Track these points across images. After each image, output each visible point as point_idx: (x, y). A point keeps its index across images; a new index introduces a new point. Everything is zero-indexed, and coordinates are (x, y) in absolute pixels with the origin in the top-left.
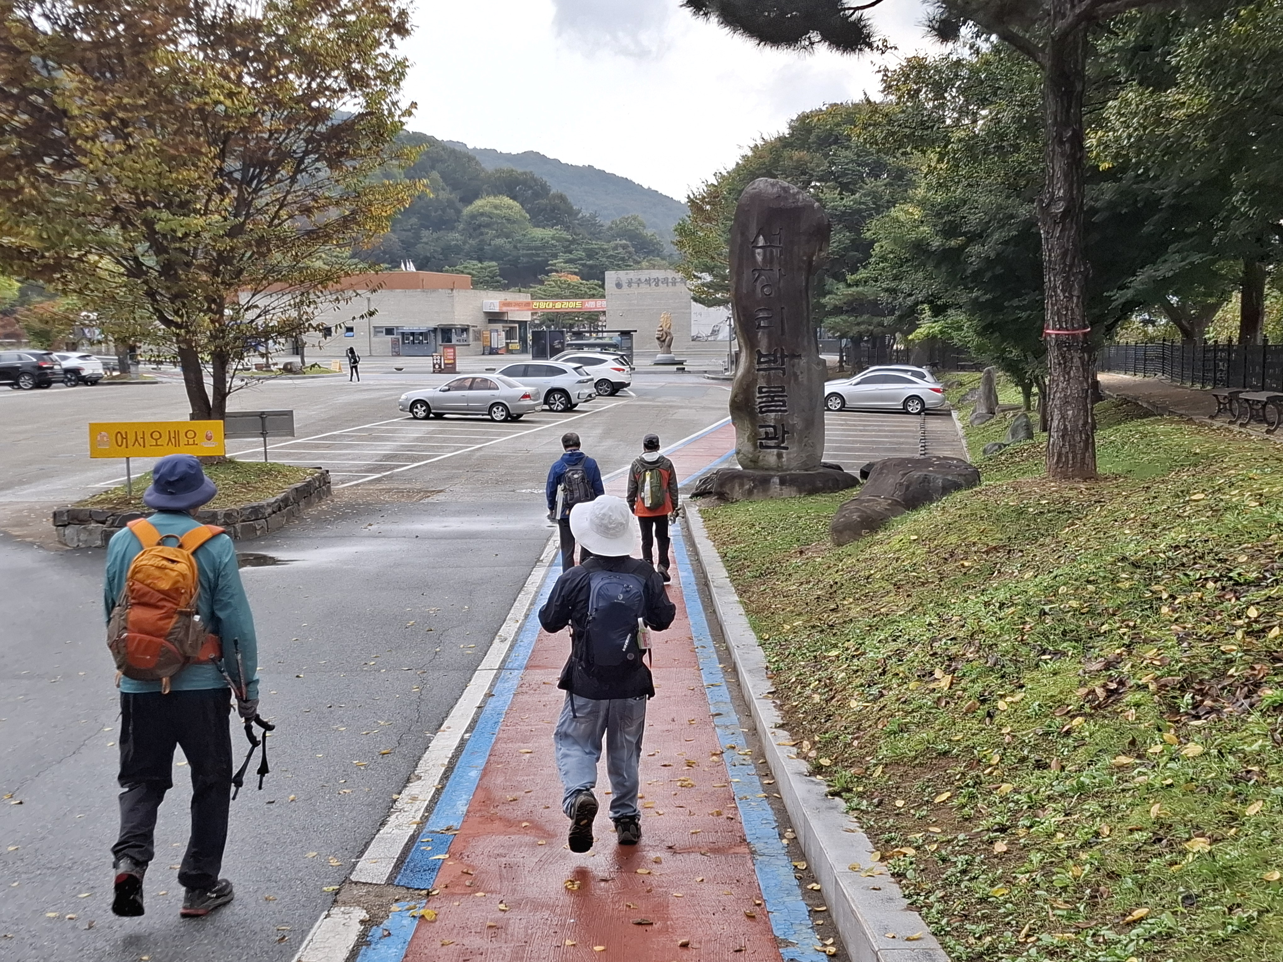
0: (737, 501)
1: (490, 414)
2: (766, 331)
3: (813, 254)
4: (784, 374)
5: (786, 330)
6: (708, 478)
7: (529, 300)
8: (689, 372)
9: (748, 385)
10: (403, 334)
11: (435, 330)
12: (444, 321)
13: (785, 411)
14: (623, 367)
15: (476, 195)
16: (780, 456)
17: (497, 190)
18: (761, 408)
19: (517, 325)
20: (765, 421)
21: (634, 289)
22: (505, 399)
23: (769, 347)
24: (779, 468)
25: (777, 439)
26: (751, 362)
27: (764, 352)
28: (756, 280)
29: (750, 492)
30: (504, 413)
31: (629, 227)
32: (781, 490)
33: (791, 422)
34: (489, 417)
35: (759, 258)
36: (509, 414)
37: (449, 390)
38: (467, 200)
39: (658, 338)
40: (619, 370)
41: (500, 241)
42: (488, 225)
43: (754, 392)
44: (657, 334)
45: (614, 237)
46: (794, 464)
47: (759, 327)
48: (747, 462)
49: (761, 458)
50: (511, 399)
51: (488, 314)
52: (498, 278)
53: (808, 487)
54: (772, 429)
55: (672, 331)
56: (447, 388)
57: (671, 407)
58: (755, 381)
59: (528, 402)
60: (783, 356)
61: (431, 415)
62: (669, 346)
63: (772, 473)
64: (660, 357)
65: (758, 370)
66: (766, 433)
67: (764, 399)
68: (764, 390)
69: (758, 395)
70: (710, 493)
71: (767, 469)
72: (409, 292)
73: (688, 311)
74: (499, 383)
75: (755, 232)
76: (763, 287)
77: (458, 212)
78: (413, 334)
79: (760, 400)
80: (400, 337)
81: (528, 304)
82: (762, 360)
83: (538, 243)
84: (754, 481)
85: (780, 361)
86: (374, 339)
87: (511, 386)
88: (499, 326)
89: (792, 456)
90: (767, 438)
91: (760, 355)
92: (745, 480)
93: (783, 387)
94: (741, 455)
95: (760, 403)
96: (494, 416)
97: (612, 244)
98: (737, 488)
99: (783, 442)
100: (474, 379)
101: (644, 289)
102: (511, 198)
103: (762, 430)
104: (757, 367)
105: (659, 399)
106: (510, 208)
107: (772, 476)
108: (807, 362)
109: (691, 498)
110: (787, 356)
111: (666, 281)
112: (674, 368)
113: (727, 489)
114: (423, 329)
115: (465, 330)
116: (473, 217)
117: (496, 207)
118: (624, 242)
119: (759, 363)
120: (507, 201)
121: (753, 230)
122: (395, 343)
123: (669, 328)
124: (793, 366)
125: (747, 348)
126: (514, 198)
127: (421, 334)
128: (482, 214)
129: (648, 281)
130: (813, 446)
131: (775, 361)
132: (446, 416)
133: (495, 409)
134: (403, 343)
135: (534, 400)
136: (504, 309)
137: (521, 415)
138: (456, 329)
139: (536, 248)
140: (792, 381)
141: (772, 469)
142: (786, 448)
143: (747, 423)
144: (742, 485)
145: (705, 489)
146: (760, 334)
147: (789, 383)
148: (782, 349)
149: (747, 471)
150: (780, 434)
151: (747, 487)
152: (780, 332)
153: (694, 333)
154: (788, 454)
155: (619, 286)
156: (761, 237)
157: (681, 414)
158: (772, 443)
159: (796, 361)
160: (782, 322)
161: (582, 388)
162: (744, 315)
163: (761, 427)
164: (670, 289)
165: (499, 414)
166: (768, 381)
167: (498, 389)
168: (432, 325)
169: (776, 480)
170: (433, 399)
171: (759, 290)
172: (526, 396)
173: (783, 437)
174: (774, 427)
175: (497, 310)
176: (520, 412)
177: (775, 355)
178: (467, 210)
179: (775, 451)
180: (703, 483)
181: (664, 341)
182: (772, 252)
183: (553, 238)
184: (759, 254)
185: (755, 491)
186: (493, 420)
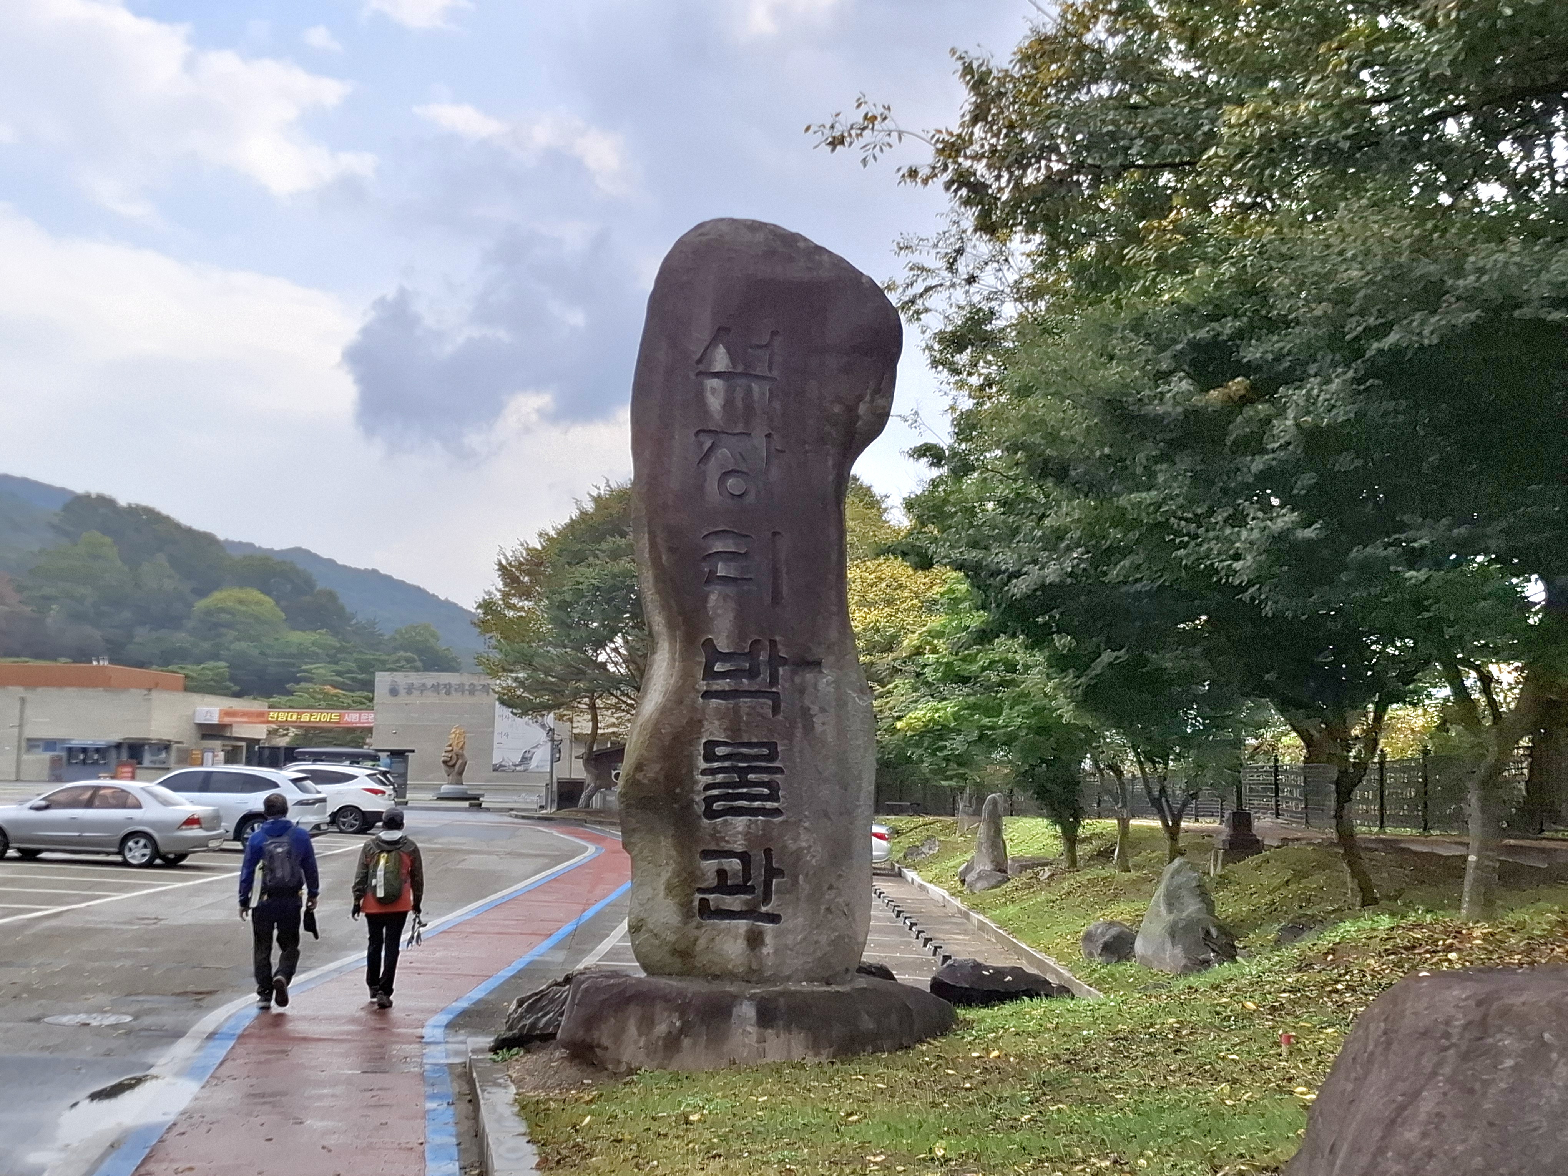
0: (631, 1071)
1: (120, 852)
2: (731, 590)
3: (860, 398)
4: (776, 709)
5: (785, 590)
6: (541, 995)
7: (266, 709)
8: (488, 810)
9: (676, 738)
10: (70, 750)
11: (118, 746)
12: (134, 733)
13: (777, 812)
14: (382, 788)
15: (216, 586)
16: (755, 940)
17: (243, 582)
18: (709, 800)
19: (244, 744)
20: (718, 840)
21: (416, 699)
22: (152, 824)
23: (740, 632)
24: (752, 975)
25: (750, 890)
26: (686, 675)
27: (723, 645)
28: (705, 458)
29: (672, 1044)
30: (148, 851)
31: (418, 638)
32: (762, 1040)
33: (792, 846)
34: (119, 858)
35: (715, 404)
36: (156, 853)
37: (47, 807)
38: (202, 593)
39: (445, 762)
40: (375, 792)
41: (243, 645)
42: (229, 626)
43: (691, 758)
44: (443, 756)
45: (396, 649)
46: (795, 963)
47: (711, 578)
48: (660, 956)
49: (702, 943)
50: (163, 825)
51: (200, 726)
52: (228, 683)
53: (838, 1031)
54: (735, 864)
55: (465, 753)
56: (43, 803)
57: (458, 851)
58: (695, 725)
59: (195, 832)
60: (775, 661)
61: (11, 853)
62: (461, 773)
63: (732, 989)
64: (446, 788)
65: (707, 695)
66: (721, 873)
67: (720, 777)
68: (720, 751)
69: (703, 765)
70: (547, 1038)
71: (716, 977)
72: (90, 692)
73: (490, 729)
74: (143, 798)
75: (706, 336)
76: (727, 474)
77: (190, 606)
78: (84, 750)
79: (709, 779)
80: (64, 754)
81: (261, 714)
82: (718, 667)
83: (294, 650)
84: (683, 1009)
85: (765, 675)
86: (25, 757)
87: (166, 803)
88: (217, 744)
89: (790, 940)
90: (723, 885)
91: (714, 655)
92: (659, 1006)
93: (772, 746)
94: (643, 936)
95: (708, 787)
96: (128, 855)
97: (394, 657)
98: (632, 1029)
99: (766, 899)
100: (98, 788)
101: (431, 698)
102: (262, 592)
103: (710, 866)
104: (703, 686)
105: (440, 840)
106: (259, 603)
107: (735, 999)
108: (837, 682)
109: (494, 1050)
110: (784, 661)
111: (461, 688)
112: (466, 804)
113: (603, 1036)
114: (102, 742)
115: (166, 746)
116: (209, 612)
117: (240, 602)
118: (409, 654)
119: (710, 674)
120: (256, 595)
121: (701, 333)
122: (55, 763)
123: (462, 748)
124: (802, 691)
125: (672, 639)
126: (268, 593)
127: (98, 750)
128: (222, 610)
129: (436, 688)
130: (848, 913)
131: (753, 674)
132: (43, 855)
133: (131, 844)
134: (69, 763)
135: (207, 829)
136: (227, 720)
137: (183, 856)
138: (151, 745)
139: (292, 656)
140: (799, 733)
141: (732, 976)
142: (774, 918)
143: (666, 847)
144: (647, 1023)
145: (533, 1025)
146: (713, 597)
147: (790, 737)
148: (773, 643)
149: (663, 982)
150: (757, 877)
151: (661, 1029)
152: (767, 600)
153: (496, 760)
154: (778, 935)
155: (394, 692)
156: (721, 350)
157: (473, 862)
158: (734, 903)
159: (809, 676)
160: (775, 571)
161: (304, 814)
162: (672, 550)
163: (707, 854)
164: (467, 700)
165: (137, 853)
166: (734, 729)
167: (139, 806)
168: (116, 737)
169: (747, 1011)
170: (18, 824)
171: (712, 485)
172: (191, 821)
173: (768, 885)
174: (744, 858)
175: (215, 720)
176: (181, 849)
177: (751, 655)
178: (201, 604)
179: (742, 925)
180: (529, 1009)
181: (454, 766)
182: (749, 391)
183: (313, 644)
184: (714, 391)
185: (686, 1042)
186: (125, 864)
